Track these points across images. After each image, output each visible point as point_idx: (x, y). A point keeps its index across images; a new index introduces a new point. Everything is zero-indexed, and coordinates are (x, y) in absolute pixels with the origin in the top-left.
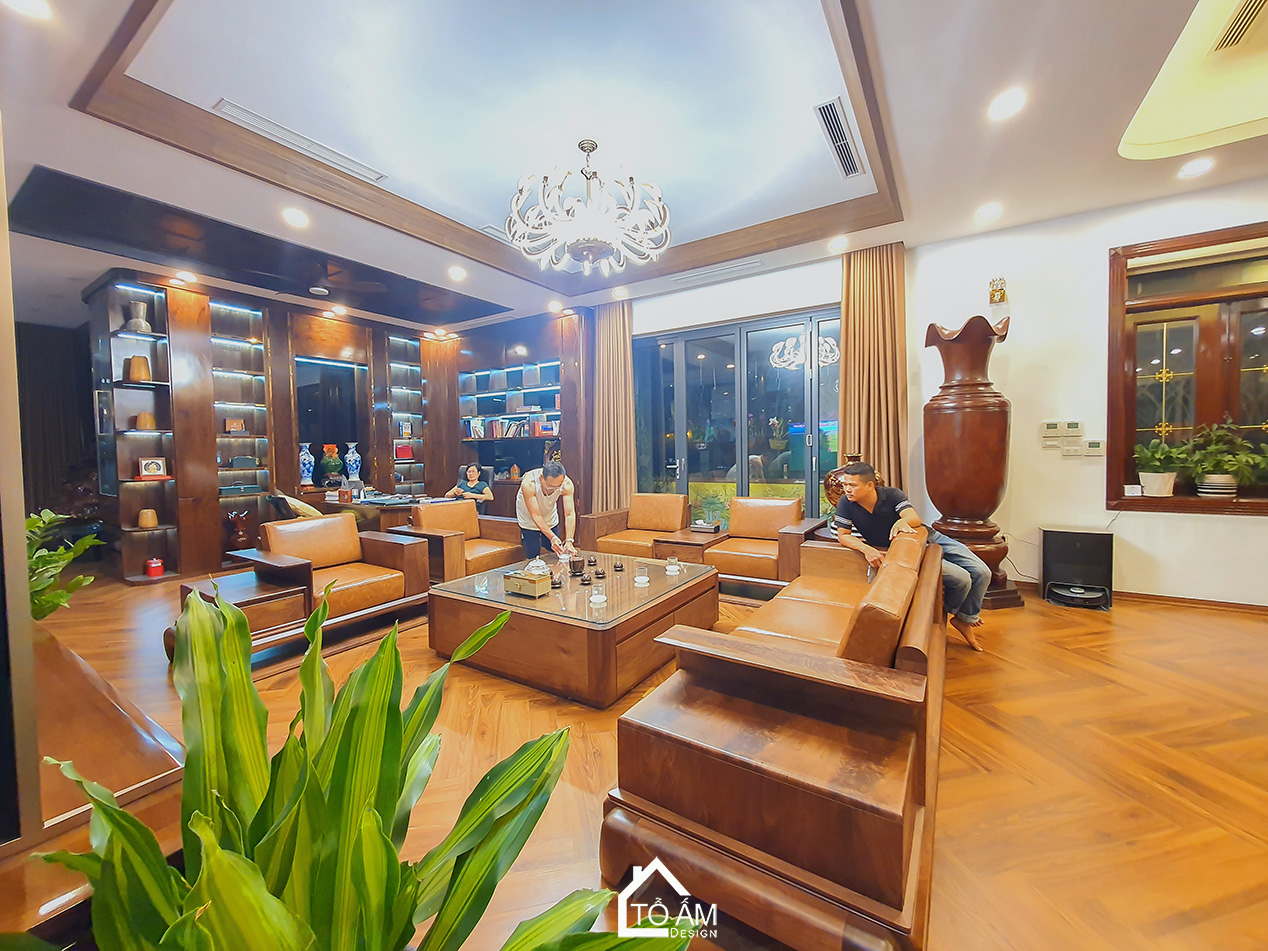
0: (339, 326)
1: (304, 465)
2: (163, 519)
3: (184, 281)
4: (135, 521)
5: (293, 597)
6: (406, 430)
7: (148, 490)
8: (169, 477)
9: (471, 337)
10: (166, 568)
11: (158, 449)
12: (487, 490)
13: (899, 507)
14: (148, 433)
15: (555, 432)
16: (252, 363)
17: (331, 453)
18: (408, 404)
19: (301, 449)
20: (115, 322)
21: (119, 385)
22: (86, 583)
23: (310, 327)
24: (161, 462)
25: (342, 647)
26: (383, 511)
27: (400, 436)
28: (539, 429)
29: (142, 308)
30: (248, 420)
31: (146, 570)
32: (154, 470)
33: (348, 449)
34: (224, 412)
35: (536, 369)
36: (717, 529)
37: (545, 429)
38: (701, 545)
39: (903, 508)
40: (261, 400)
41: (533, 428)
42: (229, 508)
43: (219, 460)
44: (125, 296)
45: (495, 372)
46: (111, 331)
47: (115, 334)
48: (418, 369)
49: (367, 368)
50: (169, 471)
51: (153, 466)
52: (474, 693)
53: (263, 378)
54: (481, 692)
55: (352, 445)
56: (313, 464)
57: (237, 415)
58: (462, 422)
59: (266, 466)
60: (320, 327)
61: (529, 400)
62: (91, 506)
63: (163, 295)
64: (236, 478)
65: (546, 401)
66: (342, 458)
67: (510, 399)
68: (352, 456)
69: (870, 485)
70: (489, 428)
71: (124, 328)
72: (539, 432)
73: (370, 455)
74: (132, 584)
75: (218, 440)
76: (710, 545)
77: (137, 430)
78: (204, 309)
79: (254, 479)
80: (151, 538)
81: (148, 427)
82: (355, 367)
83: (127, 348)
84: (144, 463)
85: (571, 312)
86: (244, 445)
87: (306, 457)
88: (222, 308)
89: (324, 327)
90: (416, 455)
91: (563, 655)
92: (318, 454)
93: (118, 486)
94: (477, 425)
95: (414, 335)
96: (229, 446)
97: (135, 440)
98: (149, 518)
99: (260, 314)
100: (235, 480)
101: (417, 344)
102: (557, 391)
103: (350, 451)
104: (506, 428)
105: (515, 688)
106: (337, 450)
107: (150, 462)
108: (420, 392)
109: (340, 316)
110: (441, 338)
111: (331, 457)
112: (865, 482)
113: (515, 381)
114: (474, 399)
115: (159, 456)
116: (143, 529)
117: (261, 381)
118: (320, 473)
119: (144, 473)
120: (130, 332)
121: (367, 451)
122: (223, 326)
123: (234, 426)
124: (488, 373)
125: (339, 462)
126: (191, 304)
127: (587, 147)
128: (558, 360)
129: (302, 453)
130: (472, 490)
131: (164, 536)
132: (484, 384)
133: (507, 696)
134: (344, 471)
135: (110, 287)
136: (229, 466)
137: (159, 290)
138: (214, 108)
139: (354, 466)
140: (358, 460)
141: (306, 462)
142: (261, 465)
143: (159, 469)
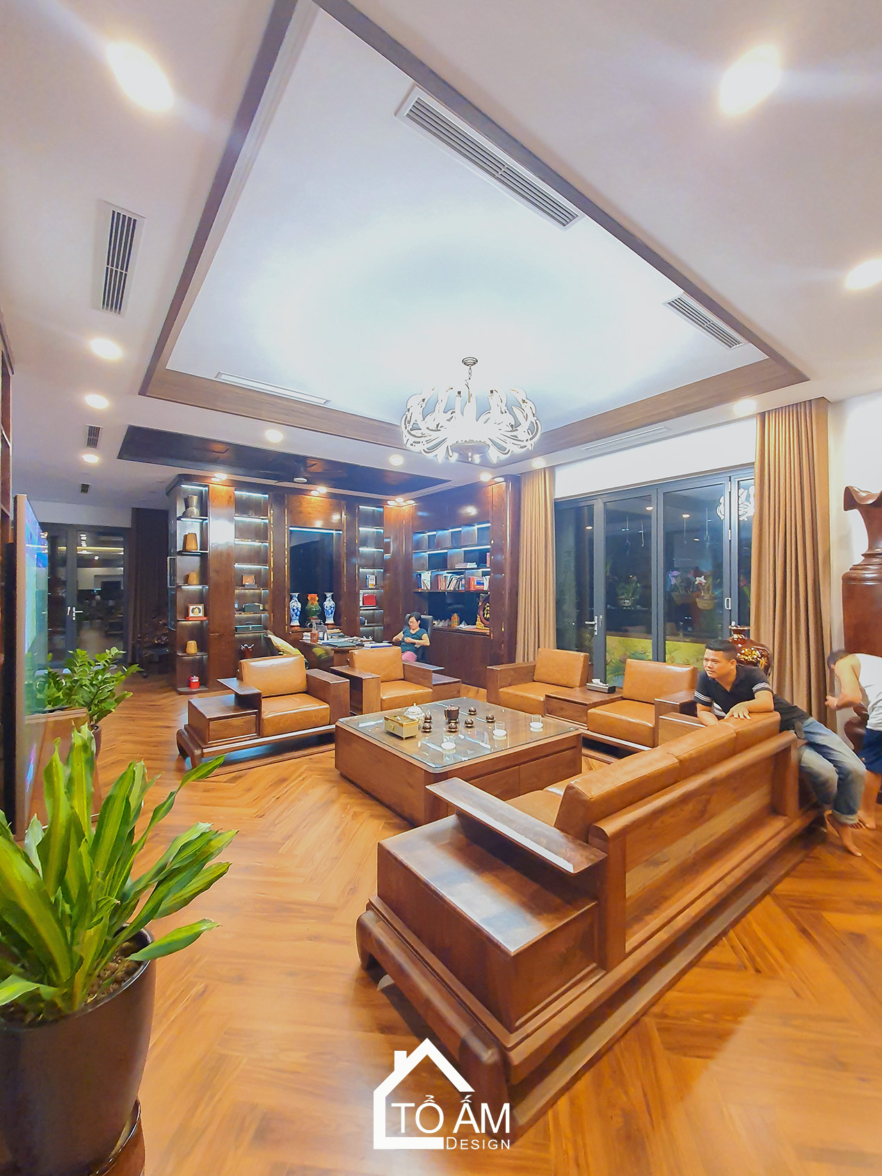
0: (321, 501)
1: (294, 610)
2: (201, 647)
3: (219, 479)
4: (184, 649)
5: (248, 717)
6: (371, 582)
7: (193, 627)
8: (205, 618)
9: (424, 502)
10: (203, 683)
11: (201, 599)
12: (425, 636)
13: (754, 689)
14: (194, 587)
15: (486, 588)
16: (261, 534)
17: (313, 599)
18: (374, 560)
19: (291, 598)
20: (180, 509)
21: (180, 553)
22: (127, 696)
23: (301, 504)
24: (201, 607)
25: (280, 758)
26: (336, 652)
27: (366, 587)
28: (474, 583)
29: (195, 499)
30: (257, 575)
31: (189, 684)
32: (197, 612)
33: (326, 598)
34: (242, 570)
35: (474, 530)
36: (612, 690)
37: (479, 583)
38: (585, 705)
39: (757, 690)
40: (265, 561)
41: (468, 582)
42: (242, 641)
43: (236, 606)
44: (185, 491)
45: (440, 533)
46: (178, 516)
47: (179, 519)
48: (382, 531)
49: (341, 532)
50: (205, 615)
51: (197, 610)
52: (351, 808)
53: (267, 544)
54: (356, 809)
55: (329, 595)
56: (300, 610)
57: (250, 572)
58: (415, 575)
59: (266, 610)
60: (308, 504)
61: (468, 557)
62: (165, 635)
63: (207, 489)
64: (248, 619)
65: (480, 559)
66: (322, 605)
67: (451, 556)
68: (329, 604)
69: (732, 663)
70: (435, 581)
71: (185, 515)
72: (474, 587)
73: (341, 602)
74: (181, 693)
75: (237, 591)
76: (595, 705)
77: (189, 585)
78: (230, 497)
79: (259, 621)
80: (193, 661)
81: (195, 582)
82: (334, 532)
83: (186, 528)
84: (191, 607)
85: (502, 479)
86: (253, 595)
87: (296, 604)
88: (244, 494)
89: (311, 503)
90: (378, 603)
91: (409, 789)
92: (303, 600)
93: (176, 623)
94: (426, 577)
95: (379, 503)
96: (244, 595)
97: (188, 591)
98: (192, 646)
99: (267, 496)
100: (248, 620)
101: (382, 509)
102: (488, 550)
103: (327, 599)
104: (449, 583)
105: (380, 810)
106: (317, 598)
107: (195, 607)
108: (382, 550)
109: (323, 494)
110: (401, 505)
111: (312, 604)
112: (729, 660)
113: (457, 540)
114: (426, 555)
115: (201, 603)
116: (189, 655)
117: (266, 546)
118: (305, 617)
119: (191, 614)
120: (186, 517)
121: (340, 601)
122: (242, 507)
123: (249, 581)
124: (435, 533)
125: (319, 608)
126: (223, 494)
127: (470, 363)
128: (488, 522)
129: (293, 601)
130: (413, 636)
131: (201, 660)
132: (433, 543)
133: (372, 816)
134: (322, 617)
135: (178, 487)
136: (242, 610)
137: (206, 486)
138: (216, 377)
139: (330, 611)
140: (333, 606)
141: (295, 608)
142: (264, 610)
143: (200, 612)
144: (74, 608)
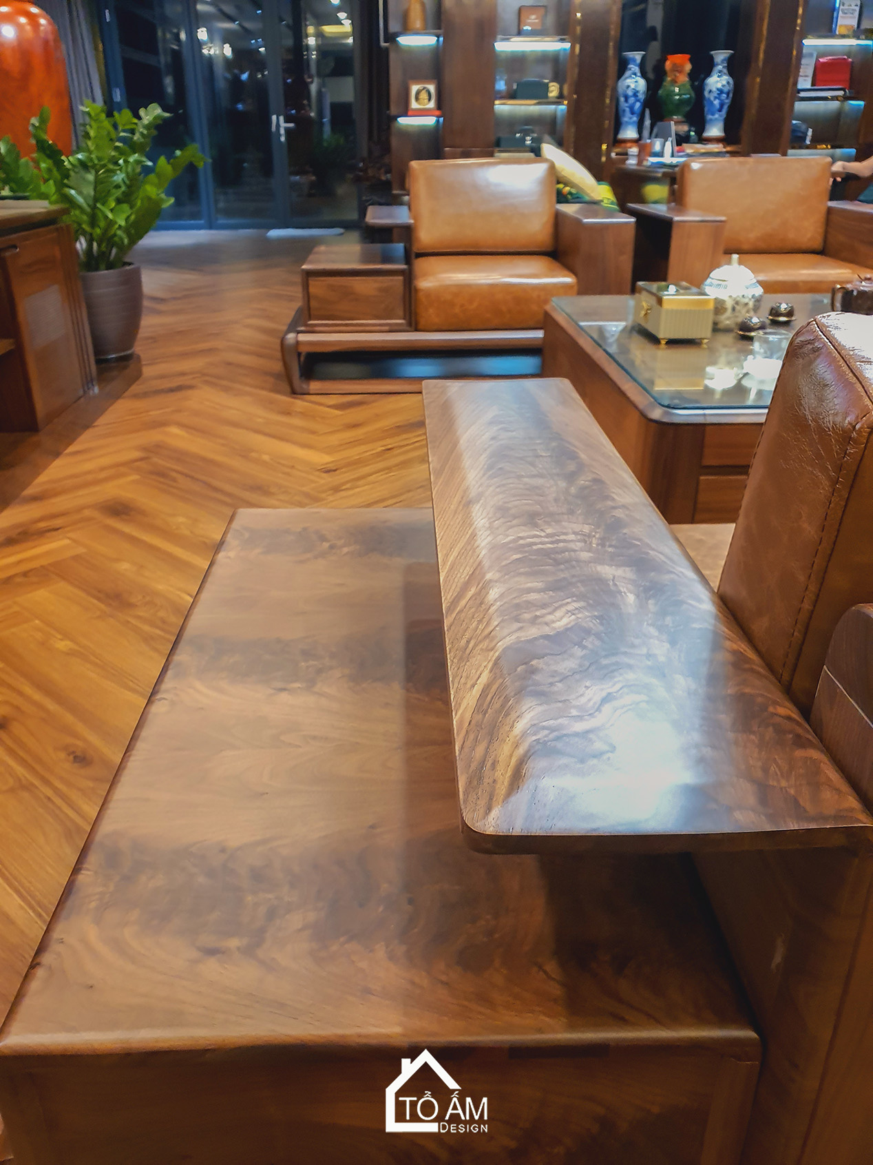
1: (626, 98)
4: (403, 181)
6: (845, 18)
8: (442, 113)
14: (419, 39)
19: (624, 66)
27: (829, 33)
50: (440, 104)
51: (424, 95)
55: (720, 57)
56: (642, 95)
59: (566, 98)
66: (699, 86)
73: (748, 79)
81: (418, 25)
84: (414, 88)
87: (633, 82)
93: (390, 126)
106: (689, 68)
111: (674, 82)
119: (414, 105)
121: (745, 73)
123: (531, 21)
125: (690, 94)
129: (627, 74)
134: (698, 117)
136: (512, 97)
139: (717, 102)
140: (726, 89)
141: (630, 93)
142: (561, 96)
143: (430, 100)
144: (282, 118)
